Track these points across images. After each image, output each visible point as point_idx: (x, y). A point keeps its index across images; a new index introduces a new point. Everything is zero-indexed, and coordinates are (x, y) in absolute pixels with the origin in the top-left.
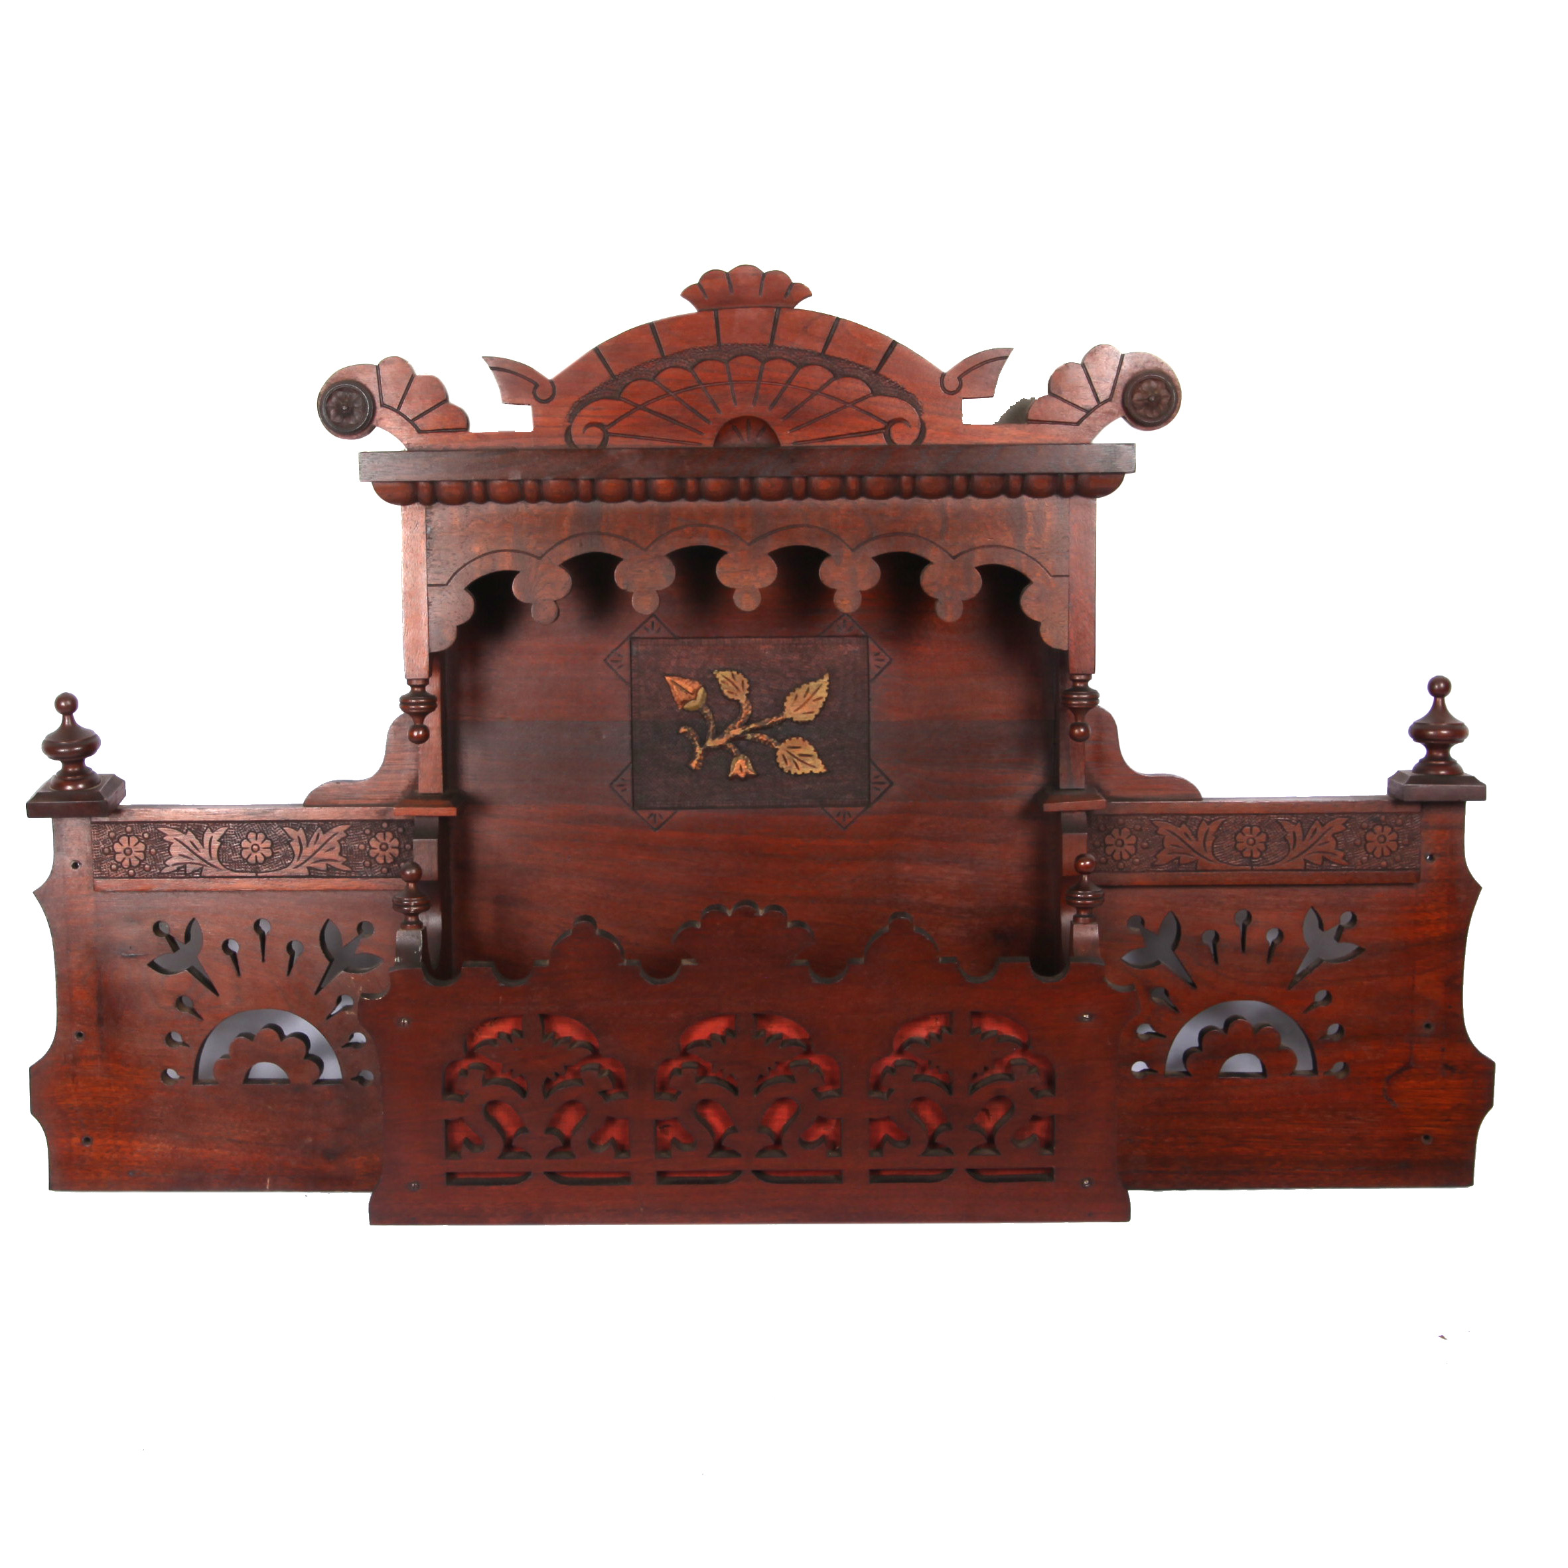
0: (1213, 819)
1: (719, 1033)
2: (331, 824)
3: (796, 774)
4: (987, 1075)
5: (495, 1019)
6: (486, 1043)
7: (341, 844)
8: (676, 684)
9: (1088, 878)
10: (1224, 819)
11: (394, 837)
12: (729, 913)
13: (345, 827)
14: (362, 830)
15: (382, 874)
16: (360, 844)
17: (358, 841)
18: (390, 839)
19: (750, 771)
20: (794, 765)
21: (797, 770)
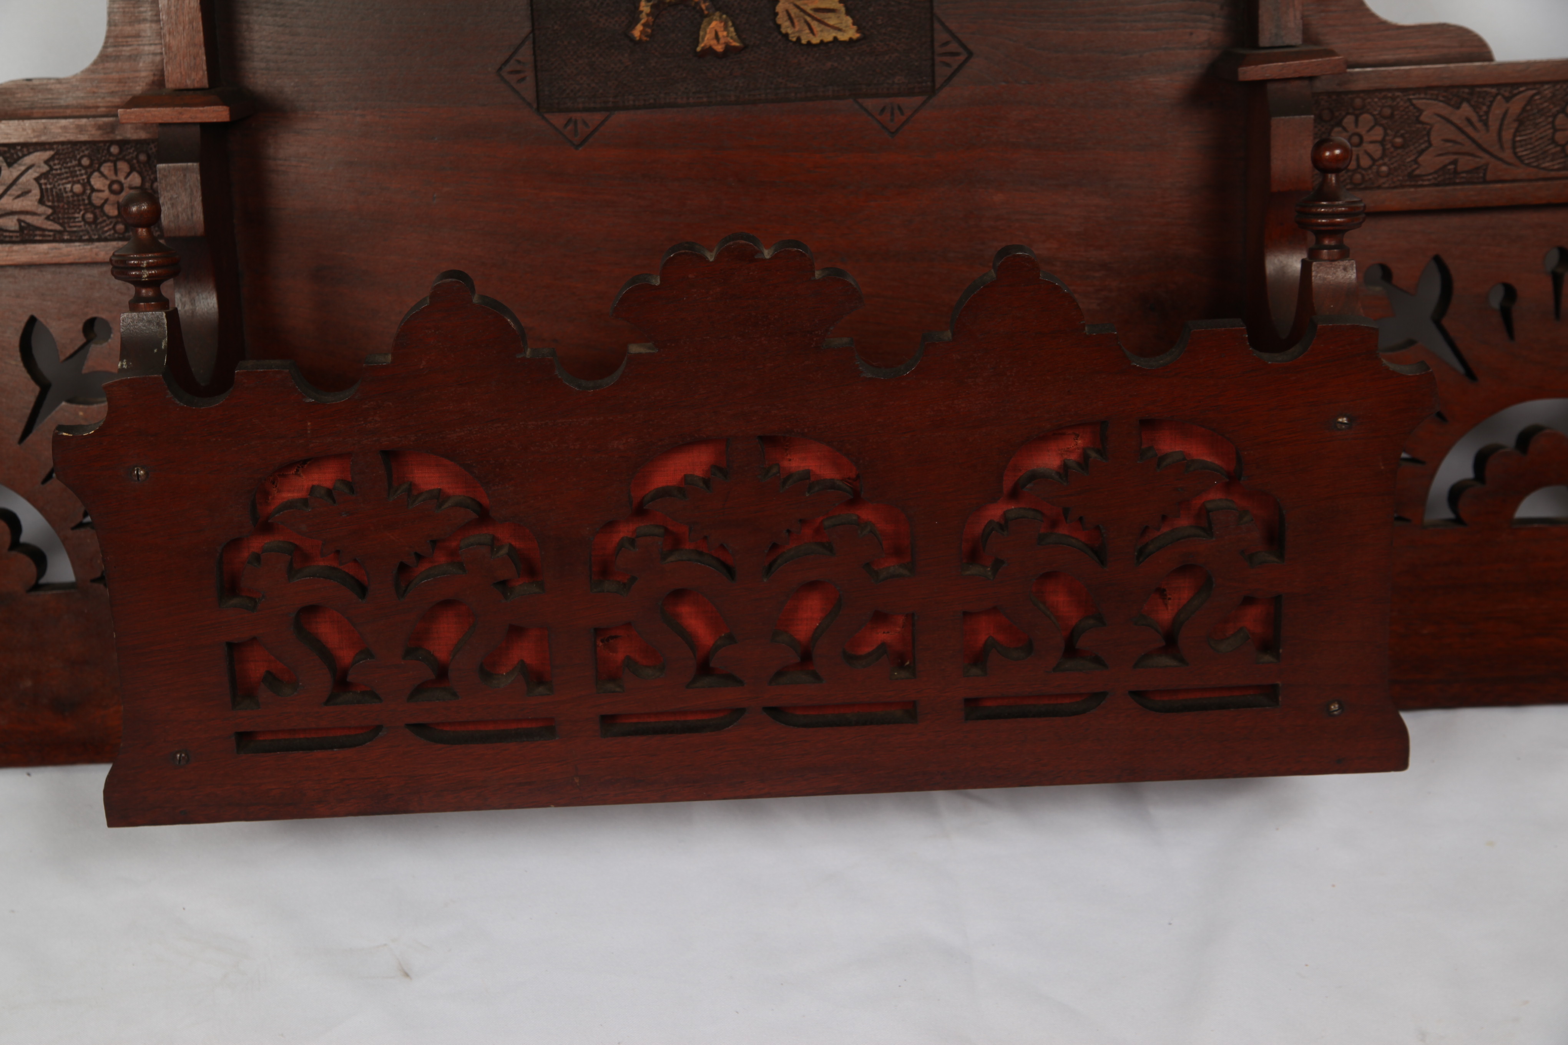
0: (1515, 91)
1: (699, 473)
2: (21, 150)
3: (809, 43)
4: (1165, 529)
5: (304, 463)
6: (289, 505)
7: (40, 185)
9: (1337, 180)
10: (1534, 92)
11: (132, 169)
12: (711, 257)
13: (48, 154)
14: (75, 160)
15: (116, 235)
16: (74, 183)
17: (70, 179)
18: (125, 175)
19: (731, 41)
20: (806, 27)
21: (811, 35)
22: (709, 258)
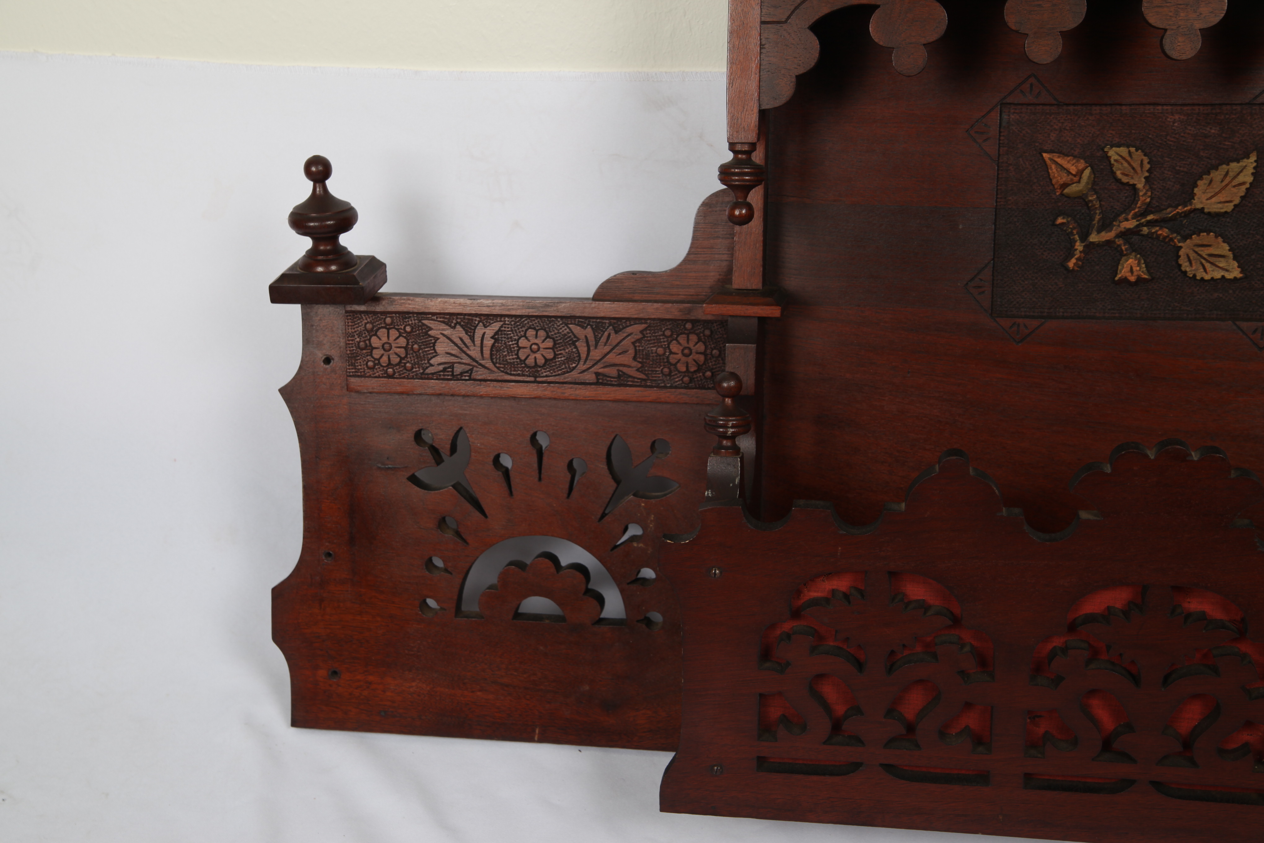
1: (1118, 605)
2: (625, 323)
3: (1202, 279)
5: (829, 575)
6: (815, 602)
7: (635, 347)
8: (1056, 163)
11: (700, 340)
12: (1152, 455)
13: (644, 326)
14: (661, 331)
15: (683, 385)
16: (659, 347)
17: (656, 344)
18: (694, 343)
19: (1142, 274)
20: (1201, 267)
21: (1204, 274)
22: (1150, 455)
